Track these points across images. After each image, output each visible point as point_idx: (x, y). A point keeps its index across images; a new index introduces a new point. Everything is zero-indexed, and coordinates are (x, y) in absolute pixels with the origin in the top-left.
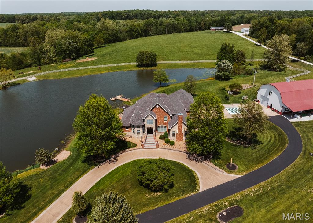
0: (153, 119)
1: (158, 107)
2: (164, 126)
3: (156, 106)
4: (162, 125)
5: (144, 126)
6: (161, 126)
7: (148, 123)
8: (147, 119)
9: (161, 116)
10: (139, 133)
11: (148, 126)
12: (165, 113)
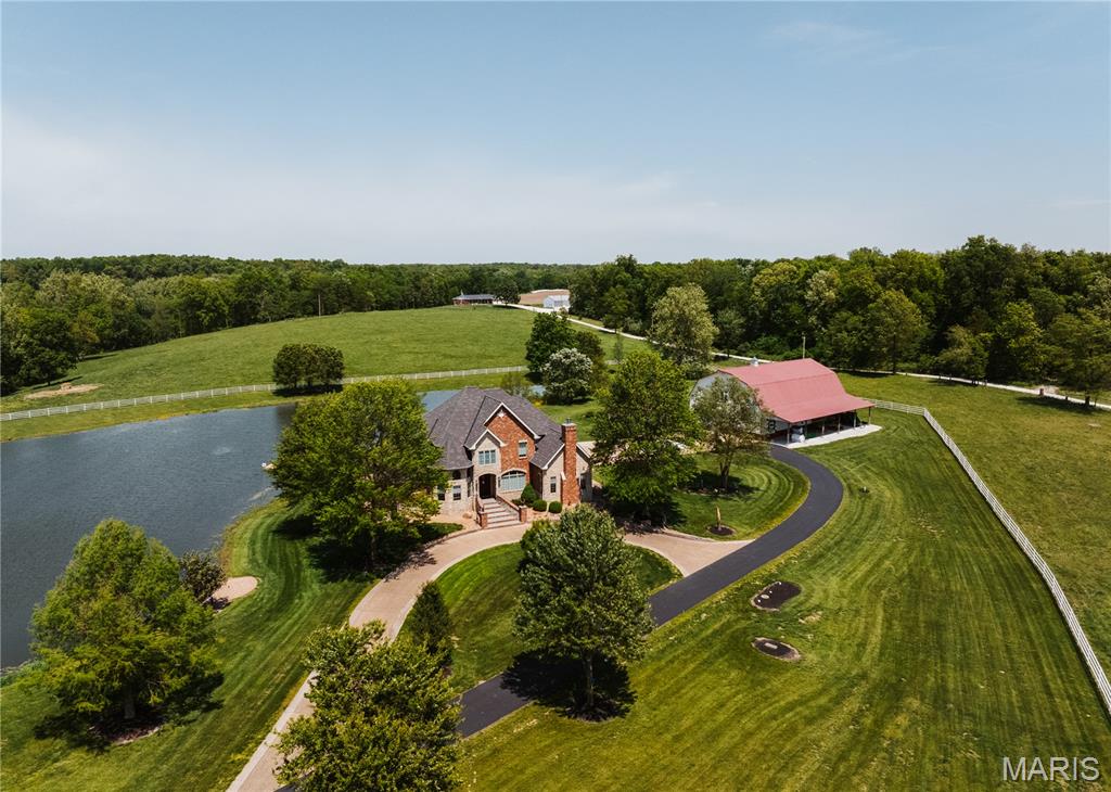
0: (495, 447)
1: (501, 415)
2: (520, 472)
3: (498, 411)
4: (514, 469)
5: (470, 472)
6: (512, 473)
7: (481, 462)
8: (481, 448)
9: (511, 443)
10: (457, 497)
11: (480, 469)
12: (522, 432)
